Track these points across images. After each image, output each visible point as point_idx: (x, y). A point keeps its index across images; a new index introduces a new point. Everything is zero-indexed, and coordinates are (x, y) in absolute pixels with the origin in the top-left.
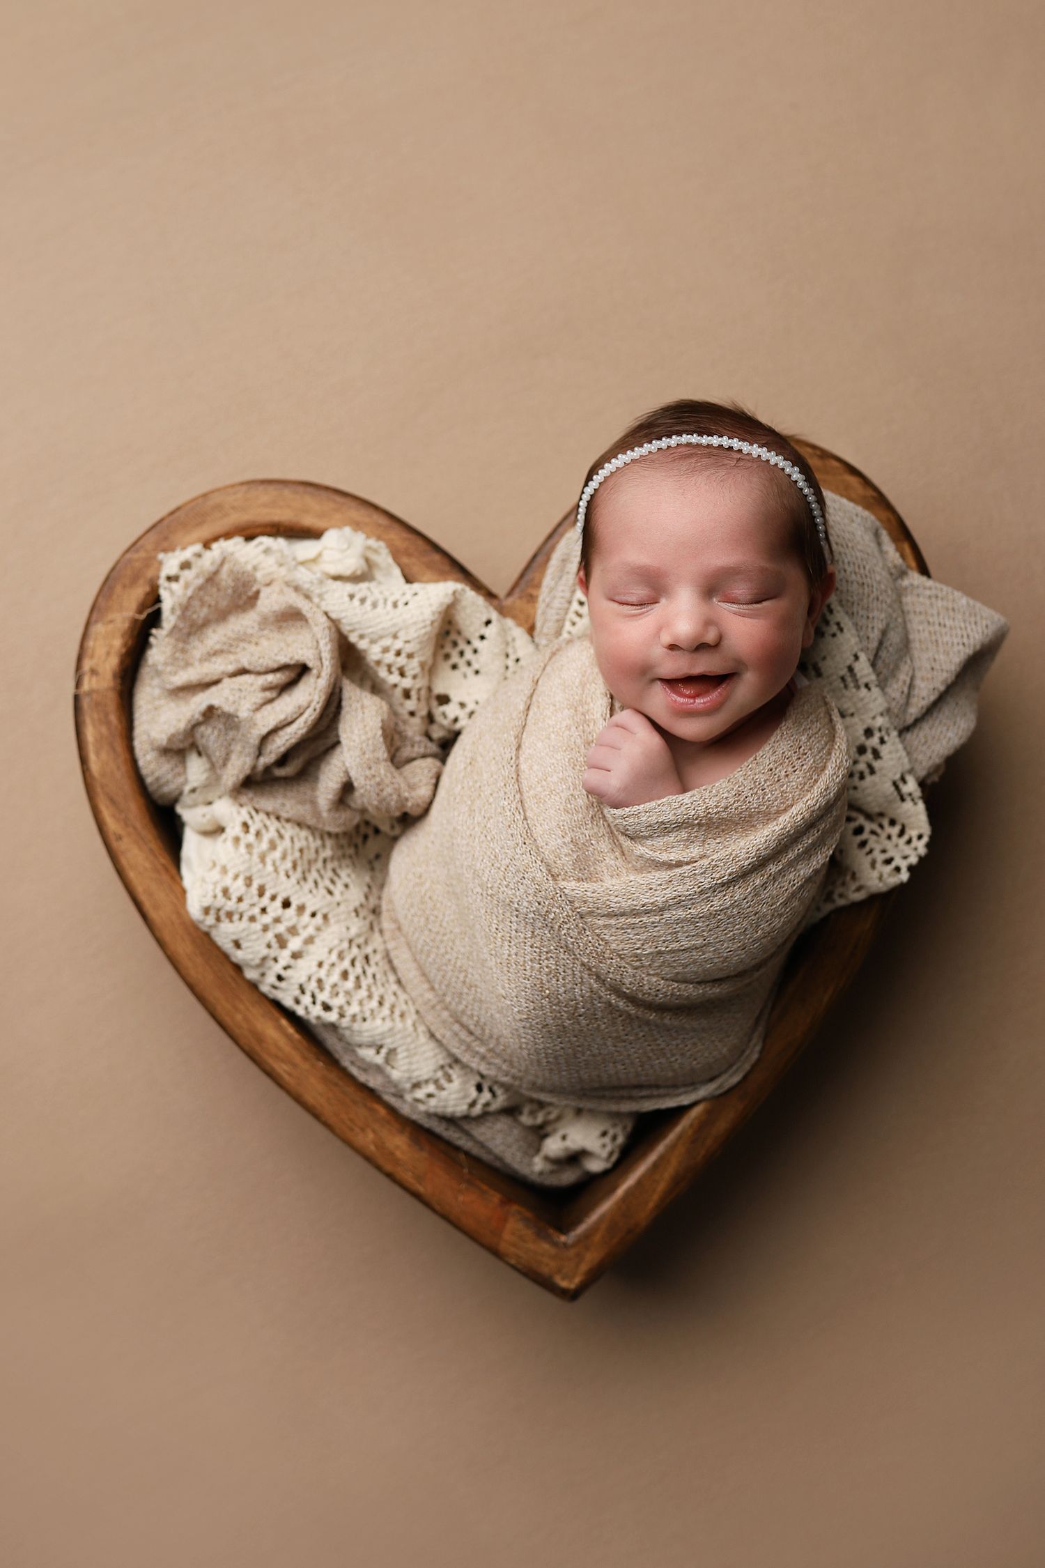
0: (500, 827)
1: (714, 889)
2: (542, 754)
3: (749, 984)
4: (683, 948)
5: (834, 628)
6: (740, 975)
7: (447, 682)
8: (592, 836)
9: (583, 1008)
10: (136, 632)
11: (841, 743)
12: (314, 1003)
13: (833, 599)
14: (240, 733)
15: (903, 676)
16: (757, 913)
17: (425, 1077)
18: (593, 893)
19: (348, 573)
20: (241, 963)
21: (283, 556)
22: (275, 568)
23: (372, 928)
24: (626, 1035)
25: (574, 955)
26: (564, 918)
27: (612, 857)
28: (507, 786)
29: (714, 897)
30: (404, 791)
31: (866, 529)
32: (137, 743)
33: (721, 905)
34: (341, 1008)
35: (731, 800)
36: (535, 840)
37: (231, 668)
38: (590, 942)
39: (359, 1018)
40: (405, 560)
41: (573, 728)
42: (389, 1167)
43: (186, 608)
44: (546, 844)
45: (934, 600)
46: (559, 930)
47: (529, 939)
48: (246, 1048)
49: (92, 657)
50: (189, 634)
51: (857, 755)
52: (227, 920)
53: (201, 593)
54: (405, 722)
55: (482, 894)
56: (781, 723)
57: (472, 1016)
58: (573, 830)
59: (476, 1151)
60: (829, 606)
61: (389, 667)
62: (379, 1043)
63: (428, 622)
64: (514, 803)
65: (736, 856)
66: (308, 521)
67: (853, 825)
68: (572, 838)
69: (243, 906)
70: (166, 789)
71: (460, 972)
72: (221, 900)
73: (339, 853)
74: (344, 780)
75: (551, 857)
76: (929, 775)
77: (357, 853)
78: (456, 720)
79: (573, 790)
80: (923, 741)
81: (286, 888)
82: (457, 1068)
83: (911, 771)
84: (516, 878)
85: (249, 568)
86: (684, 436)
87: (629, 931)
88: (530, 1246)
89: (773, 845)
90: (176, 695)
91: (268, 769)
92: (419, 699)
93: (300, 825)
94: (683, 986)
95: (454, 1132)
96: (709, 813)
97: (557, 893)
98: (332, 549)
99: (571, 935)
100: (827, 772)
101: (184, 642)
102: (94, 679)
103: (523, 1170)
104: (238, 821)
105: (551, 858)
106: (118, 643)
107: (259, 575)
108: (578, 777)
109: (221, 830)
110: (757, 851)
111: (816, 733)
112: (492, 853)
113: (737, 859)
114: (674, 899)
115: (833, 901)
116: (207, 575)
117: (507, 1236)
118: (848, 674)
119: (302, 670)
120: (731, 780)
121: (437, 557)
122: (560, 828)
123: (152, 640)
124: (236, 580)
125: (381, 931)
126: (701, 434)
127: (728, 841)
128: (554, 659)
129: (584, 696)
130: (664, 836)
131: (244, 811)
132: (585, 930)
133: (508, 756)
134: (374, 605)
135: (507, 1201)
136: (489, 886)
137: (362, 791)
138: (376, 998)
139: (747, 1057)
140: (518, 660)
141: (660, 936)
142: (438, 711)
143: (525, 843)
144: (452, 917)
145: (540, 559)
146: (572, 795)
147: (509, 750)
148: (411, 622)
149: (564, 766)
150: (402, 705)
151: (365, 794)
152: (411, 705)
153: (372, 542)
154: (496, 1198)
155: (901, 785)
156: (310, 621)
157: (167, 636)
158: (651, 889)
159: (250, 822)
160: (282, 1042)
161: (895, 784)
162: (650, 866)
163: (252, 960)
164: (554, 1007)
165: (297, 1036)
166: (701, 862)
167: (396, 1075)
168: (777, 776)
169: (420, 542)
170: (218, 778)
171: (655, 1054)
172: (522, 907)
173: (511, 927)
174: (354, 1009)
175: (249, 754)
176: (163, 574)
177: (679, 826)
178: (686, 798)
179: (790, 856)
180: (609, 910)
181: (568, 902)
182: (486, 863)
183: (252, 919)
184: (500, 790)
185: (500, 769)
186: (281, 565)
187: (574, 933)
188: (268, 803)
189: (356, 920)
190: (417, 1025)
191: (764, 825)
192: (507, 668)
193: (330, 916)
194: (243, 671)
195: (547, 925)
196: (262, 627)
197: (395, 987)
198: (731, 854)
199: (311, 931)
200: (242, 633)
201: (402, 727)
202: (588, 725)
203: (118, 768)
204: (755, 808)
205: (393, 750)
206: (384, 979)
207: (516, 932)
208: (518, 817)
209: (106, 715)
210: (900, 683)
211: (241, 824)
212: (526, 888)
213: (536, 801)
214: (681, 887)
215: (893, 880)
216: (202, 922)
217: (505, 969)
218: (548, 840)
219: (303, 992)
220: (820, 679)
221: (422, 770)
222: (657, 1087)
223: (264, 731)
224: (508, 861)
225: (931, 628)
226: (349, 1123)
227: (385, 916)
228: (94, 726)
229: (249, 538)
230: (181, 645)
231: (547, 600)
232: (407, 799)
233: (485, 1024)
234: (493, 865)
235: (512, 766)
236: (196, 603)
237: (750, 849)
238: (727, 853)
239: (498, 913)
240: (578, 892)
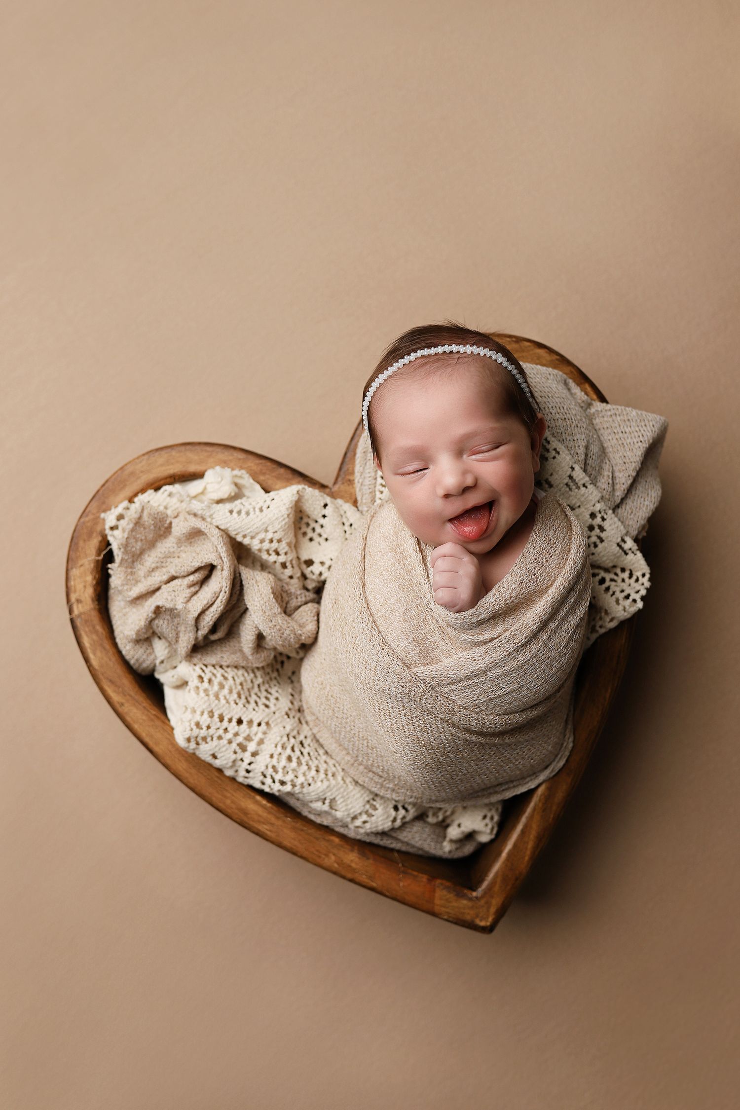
0: (364, 642)
1: (517, 650)
2: (380, 586)
3: (555, 701)
4: (505, 693)
5: (553, 453)
6: (547, 699)
7: (309, 551)
8: (427, 633)
9: (450, 747)
10: (99, 569)
11: (577, 529)
12: (274, 782)
13: (547, 434)
14: (181, 619)
15: (606, 473)
16: (549, 657)
17: (359, 811)
18: (437, 671)
19: (226, 496)
20: (220, 767)
21: (181, 495)
22: (178, 504)
23: (300, 722)
24: (483, 756)
25: (435, 714)
26: (422, 693)
27: (444, 644)
28: (362, 613)
29: (518, 655)
30: (297, 631)
31: (558, 382)
32: (118, 640)
33: (524, 659)
34: (292, 781)
35: (518, 589)
36: (389, 644)
37: (165, 578)
38: (443, 704)
39: (305, 784)
40: (262, 478)
41: (397, 564)
42: (350, 876)
43: (126, 546)
44: (398, 646)
45: (614, 417)
46: (420, 701)
47: (402, 711)
48: (238, 820)
49: (75, 591)
50: (133, 562)
51: (589, 532)
52: (204, 743)
53: (134, 533)
54: (287, 584)
55: (364, 689)
57: (379, 766)
58: (413, 633)
59: (404, 848)
60: (546, 439)
61: (268, 551)
62: (323, 797)
63: (286, 516)
64: (369, 624)
66: (193, 468)
67: (598, 578)
68: (413, 638)
69: (211, 731)
70: (144, 665)
71: (363, 740)
72: (196, 731)
73: (267, 678)
74: (256, 632)
76: (639, 533)
77: (279, 675)
78: (321, 574)
80: (630, 511)
81: (237, 711)
82: (378, 799)
83: (627, 534)
84: (383, 674)
85: (161, 508)
86: (419, 351)
88: (455, 904)
89: (549, 611)
90: (135, 603)
91: (206, 637)
92: (293, 567)
93: (236, 667)
94: (512, 716)
95: (387, 840)
97: (413, 677)
98: (212, 483)
99: (429, 702)
100: (572, 551)
101: (131, 568)
102: (80, 605)
103: (438, 853)
104: (195, 675)
105: (402, 655)
106: (90, 579)
107: (169, 512)
109: (186, 683)
110: (540, 617)
111: (558, 527)
112: (363, 660)
113: (528, 626)
114: (492, 663)
115: (597, 631)
116: (134, 521)
117: (437, 901)
118: (570, 481)
119: (211, 568)
121: (282, 471)
122: (403, 633)
123: (110, 571)
124: (155, 519)
125: (307, 723)
126: (429, 347)
128: (373, 520)
129: (398, 541)
131: (197, 668)
132: (437, 697)
133: (358, 593)
134: (248, 514)
135: (432, 878)
136: (367, 682)
137: (270, 637)
138: (314, 769)
139: (566, 746)
140: (351, 525)
142: (307, 571)
143: (383, 649)
144: (349, 706)
145: (349, 455)
147: (358, 589)
148: (274, 518)
149: (396, 591)
150: (282, 573)
151: (273, 639)
152: (288, 572)
153: (237, 472)
154: (424, 878)
155: (623, 545)
156: (208, 534)
157: (119, 567)
158: (475, 660)
159: (203, 675)
160: (260, 811)
161: (618, 545)
162: (471, 645)
163: (227, 764)
164: (430, 751)
165: (269, 805)
166: (505, 635)
167: (339, 814)
168: (541, 563)
169: (269, 464)
170: (176, 651)
171: (504, 763)
172: (392, 692)
173: (388, 706)
174: (301, 779)
175: (191, 631)
176: (107, 527)
179: (561, 614)
181: (421, 681)
182: (361, 668)
183: (220, 738)
185: (355, 603)
186: (182, 502)
187: (431, 701)
188: (211, 659)
189: (288, 720)
190: (345, 779)
191: (540, 599)
192: (345, 532)
193: (270, 722)
194: (173, 578)
195: (411, 700)
196: (179, 545)
197: (324, 757)
198: (523, 624)
199: (260, 735)
200: (167, 553)
201: (286, 588)
203: (110, 660)
204: (534, 589)
205: (284, 605)
206: (316, 753)
207: (392, 708)
208: (375, 633)
209: (94, 627)
210: (605, 478)
211: (197, 678)
212: (391, 679)
213: (383, 619)
214: (495, 654)
215: (634, 609)
216: (188, 747)
217: (391, 734)
218: (398, 643)
219: (265, 776)
220: (552, 489)
221: (306, 613)
222: (512, 781)
223: (196, 614)
224: (375, 663)
225: (617, 437)
226: (316, 853)
227: (307, 712)
228: (87, 636)
229: (157, 489)
230: (129, 570)
231: (360, 481)
232: (301, 635)
233: (388, 770)
234: (366, 668)
235: (362, 600)
236: (132, 541)
237: (535, 617)
240: (427, 673)
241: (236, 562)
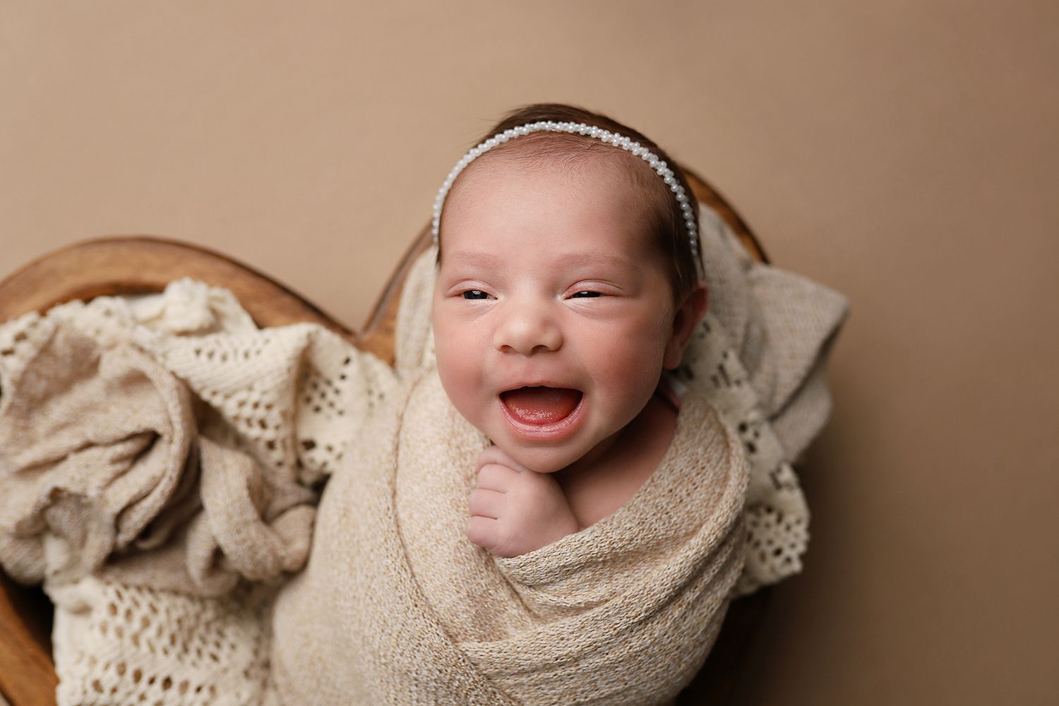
0: (386, 588)
1: (630, 629)
2: (421, 499)
4: (603, 696)
7: (312, 427)
8: (489, 584)
14: (93, 512)
16: (679, 647)
18: (499, 652)
19: (195, 326)
21: (123, 317)
22: (117, 329)
23: (264, 687)
26: (470, 685)
27: (514, 606)
28: (388, 542)
29: (632, 637)
30: (279, 551)
33: (641, 645)
35: (636, 530)
36: (426, 598)
37: (77, 442)
40: (255, 307)
41: (450, 465)
43: (19, 384)
44: (440, 602)
45: (780, 289)
46: (466, 697)
50: (29, 411)
53: (36, 366)
55: (374, 663)
56: (672, 438)
58: (467, 582)
61: (248, 421)
63: (285, 369)
64: (398, 560)
65: (651, 590)
66: (149, 277)
68: (468, 592)
69: (119, 697)
70: (28, 572)
72: (92, 696)
74: (214, 547)
75: (447, 616)
78: (324, 464)
79: (461, 535)
80: (791, 426)
81: (165, 665)
83: (784, 460)
84: (411, 645)
85: (88, 333)
87: (543, 686)
89: (688, 572)
90: (24, 476)
91: (131, 544)
92: (284, 449)
93: (176, 592)
96: (614, 548)
97: (459, 659)
98: (175, 303)
99: (481, 701)
100: (731, 483)
101: (25, 419)
104: (105, 601)
105: (446, 618)
107: (101, 339)
108: (464, 520)
109: (88, 610)
110: (673, 580)
111: (711, 442)
112: (380, 618)
113: (652, 593)
114: (589, 646)
116: (40, 347)
118: (718, 374)
119: (149, 440)
120: (631, 508)
121: (287, 300)
122: (453, 582)
124: (74, 347)
125: (275, 687)
127: (637, 573)
128: (416, 389)
129: (455, 427)
130: (567, 579)
132: (494, 693)
133: (384, 506)
134: (224, 358)
136: (382, 654)
137: (235, 557)
140: (381, 396)
141: (579, 687)
142: (307, 456)
143: (416, 606)
144: (346, 678)
145: (394, 290)
146: (460, 542)
147: (384, 499)
148: (265, 371)
149: (446, 510)
150: (267, 457)
151: (238, 560)
152: (277, 455)
153: (217, 292)
155: (777, 475)
156: (155, 383)
158: (562, 639)
161: (771, 476)
162: (555, 613)
166: (612, 601)
168: (678, 497)
170: (79, 559)
172: (421, 676)
173: (410, 696)
175: (106, 532)
177: (582, 567)
178: (586, 535)
179: (705, 580)
180: (519, 668)
181: (472, 666)
182: (375, 629)
184: (381, 547)
185: (377, 523)
186: (123, 326)
187: (483, 699)
188: (136, 577)
191: (673, 551)
192: (371, 405)
193: (217, 687)
194: (88, 445)
195: (451, 693)
196: (109, 394)
198: (645, 588)
200: (88, 402)
201: (270, 478)
202: (465, 459)
204: (663, 535)
205: (263, 507)
208: (405, 576)
210: (765, 374)
211: (108, 606)
212: (423, 655)
213: (422, 554)
214: (595, 632)
215: (786, 571)
218: (442, 597)
223: (118, 508)
224: (399, 626)
227: (276, 669)
229: (88, 301)
230: (21, 423)
232: (283, 558)
234: (383, 631)
235: (390, 518)
236: (32, 377)
237: (664, 580)
238: (640, 587)
239: (395, 682)
240: (482, 654)
241: (195, 432)
